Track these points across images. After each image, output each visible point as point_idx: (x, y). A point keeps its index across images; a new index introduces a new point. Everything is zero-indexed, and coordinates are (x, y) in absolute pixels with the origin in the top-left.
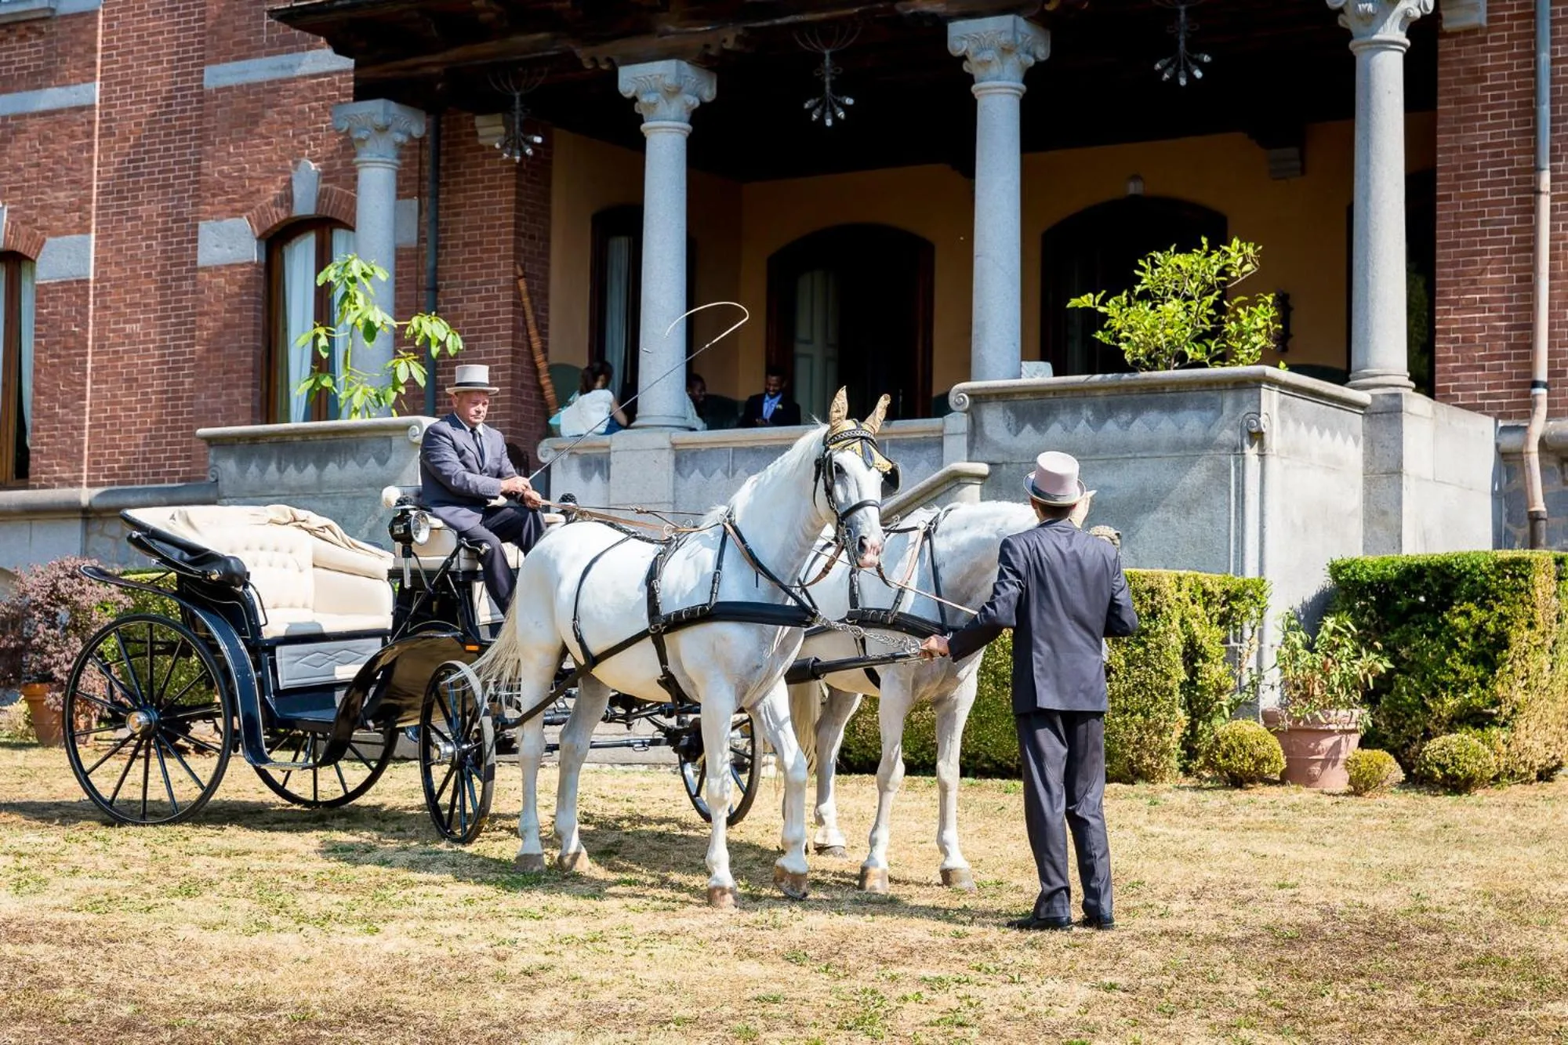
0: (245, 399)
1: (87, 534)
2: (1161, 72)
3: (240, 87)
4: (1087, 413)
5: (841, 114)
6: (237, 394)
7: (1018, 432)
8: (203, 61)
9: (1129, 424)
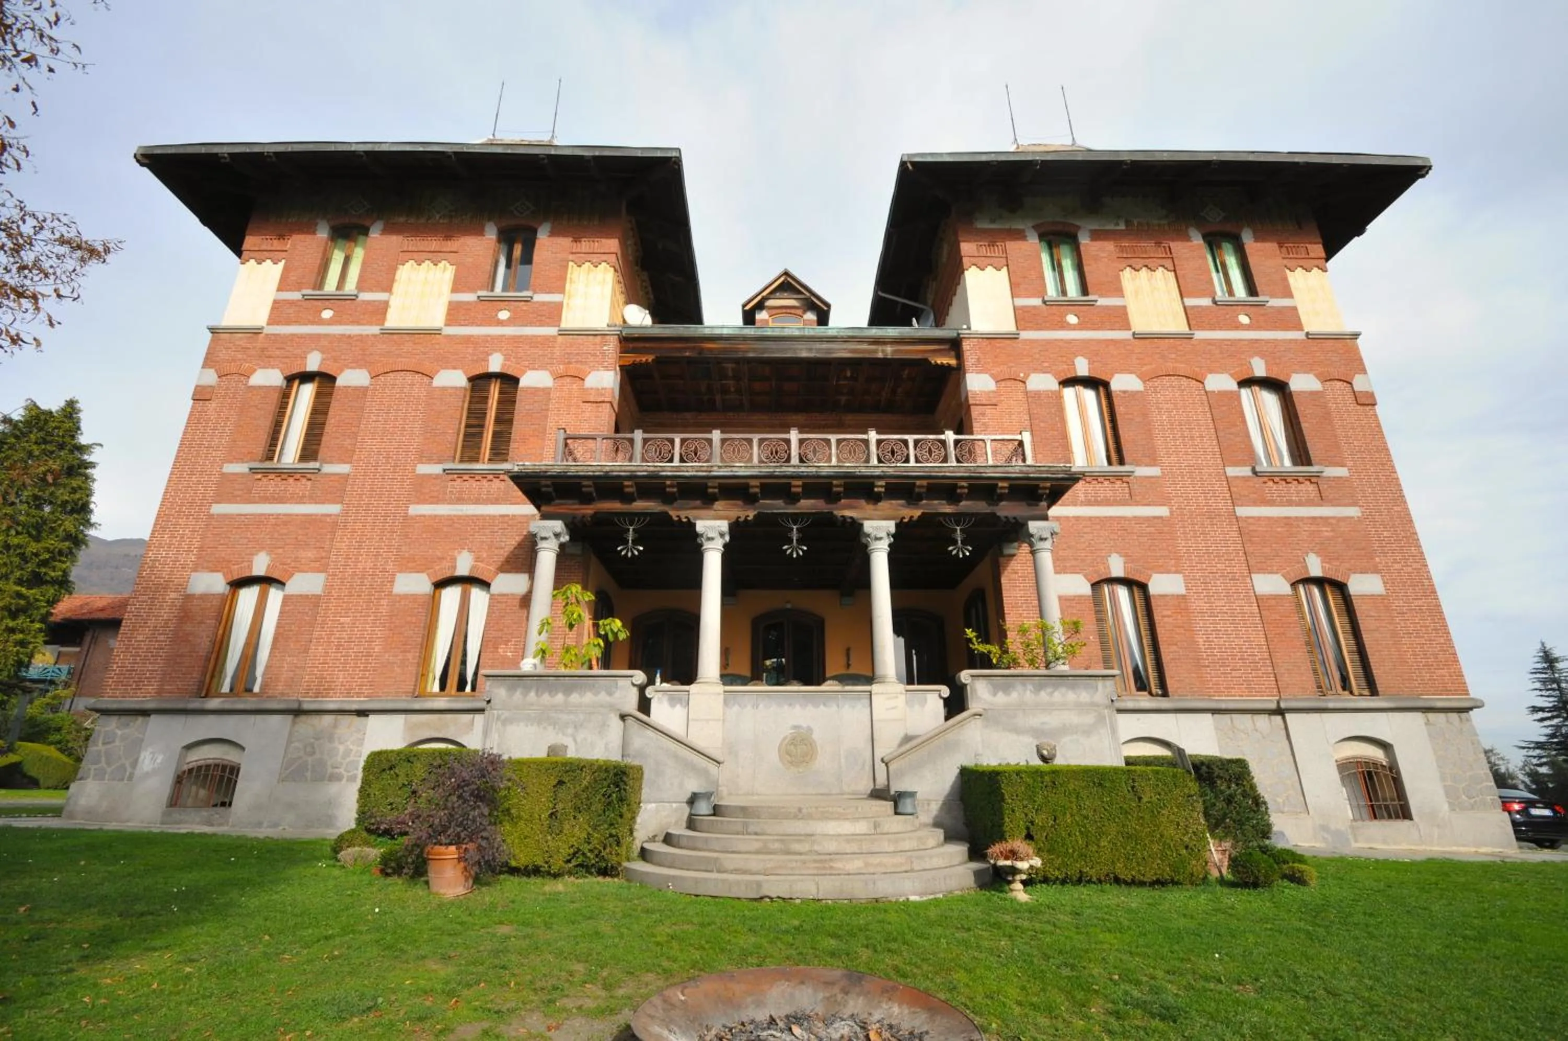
0: (413, 659)
1: (294, 723)
2: (952, 551)
3: (430, 516)
4: (1030, 687)
5: (801, 553)
6: (410, 656)
7: (995, 695)
8: (410, 502)
9: (1053, 692)
